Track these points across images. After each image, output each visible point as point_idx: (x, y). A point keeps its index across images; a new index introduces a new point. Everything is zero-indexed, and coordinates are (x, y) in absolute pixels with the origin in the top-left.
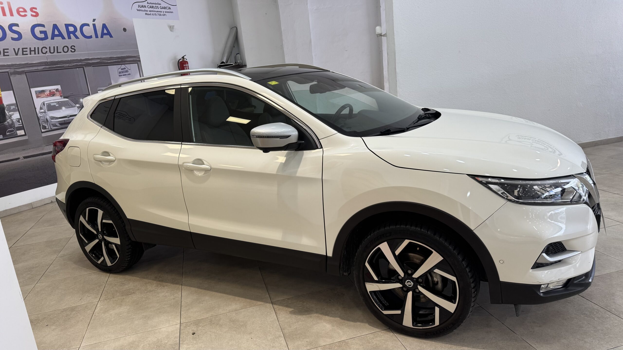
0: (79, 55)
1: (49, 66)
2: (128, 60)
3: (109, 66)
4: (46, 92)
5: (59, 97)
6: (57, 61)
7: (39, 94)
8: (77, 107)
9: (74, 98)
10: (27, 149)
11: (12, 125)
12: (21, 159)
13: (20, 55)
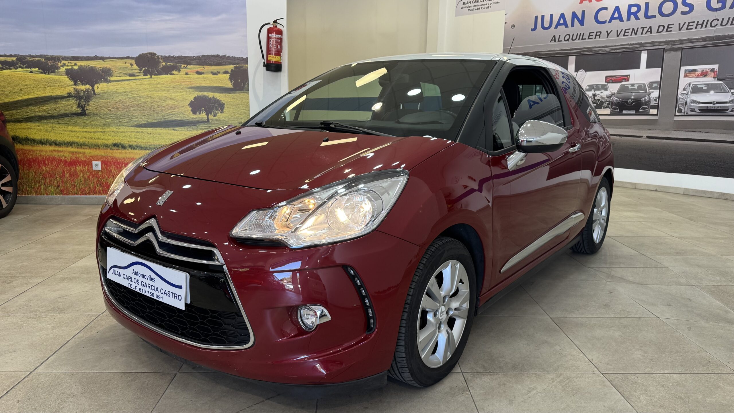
1: (713, 41)
4: (697, 72)
6: (727, 35)
7: (688, 73)
8: (732, 93)
9: (731, 81)
10: (653, 130)
11: (647, 103)
12: (644, 138)
13: (683, 31)
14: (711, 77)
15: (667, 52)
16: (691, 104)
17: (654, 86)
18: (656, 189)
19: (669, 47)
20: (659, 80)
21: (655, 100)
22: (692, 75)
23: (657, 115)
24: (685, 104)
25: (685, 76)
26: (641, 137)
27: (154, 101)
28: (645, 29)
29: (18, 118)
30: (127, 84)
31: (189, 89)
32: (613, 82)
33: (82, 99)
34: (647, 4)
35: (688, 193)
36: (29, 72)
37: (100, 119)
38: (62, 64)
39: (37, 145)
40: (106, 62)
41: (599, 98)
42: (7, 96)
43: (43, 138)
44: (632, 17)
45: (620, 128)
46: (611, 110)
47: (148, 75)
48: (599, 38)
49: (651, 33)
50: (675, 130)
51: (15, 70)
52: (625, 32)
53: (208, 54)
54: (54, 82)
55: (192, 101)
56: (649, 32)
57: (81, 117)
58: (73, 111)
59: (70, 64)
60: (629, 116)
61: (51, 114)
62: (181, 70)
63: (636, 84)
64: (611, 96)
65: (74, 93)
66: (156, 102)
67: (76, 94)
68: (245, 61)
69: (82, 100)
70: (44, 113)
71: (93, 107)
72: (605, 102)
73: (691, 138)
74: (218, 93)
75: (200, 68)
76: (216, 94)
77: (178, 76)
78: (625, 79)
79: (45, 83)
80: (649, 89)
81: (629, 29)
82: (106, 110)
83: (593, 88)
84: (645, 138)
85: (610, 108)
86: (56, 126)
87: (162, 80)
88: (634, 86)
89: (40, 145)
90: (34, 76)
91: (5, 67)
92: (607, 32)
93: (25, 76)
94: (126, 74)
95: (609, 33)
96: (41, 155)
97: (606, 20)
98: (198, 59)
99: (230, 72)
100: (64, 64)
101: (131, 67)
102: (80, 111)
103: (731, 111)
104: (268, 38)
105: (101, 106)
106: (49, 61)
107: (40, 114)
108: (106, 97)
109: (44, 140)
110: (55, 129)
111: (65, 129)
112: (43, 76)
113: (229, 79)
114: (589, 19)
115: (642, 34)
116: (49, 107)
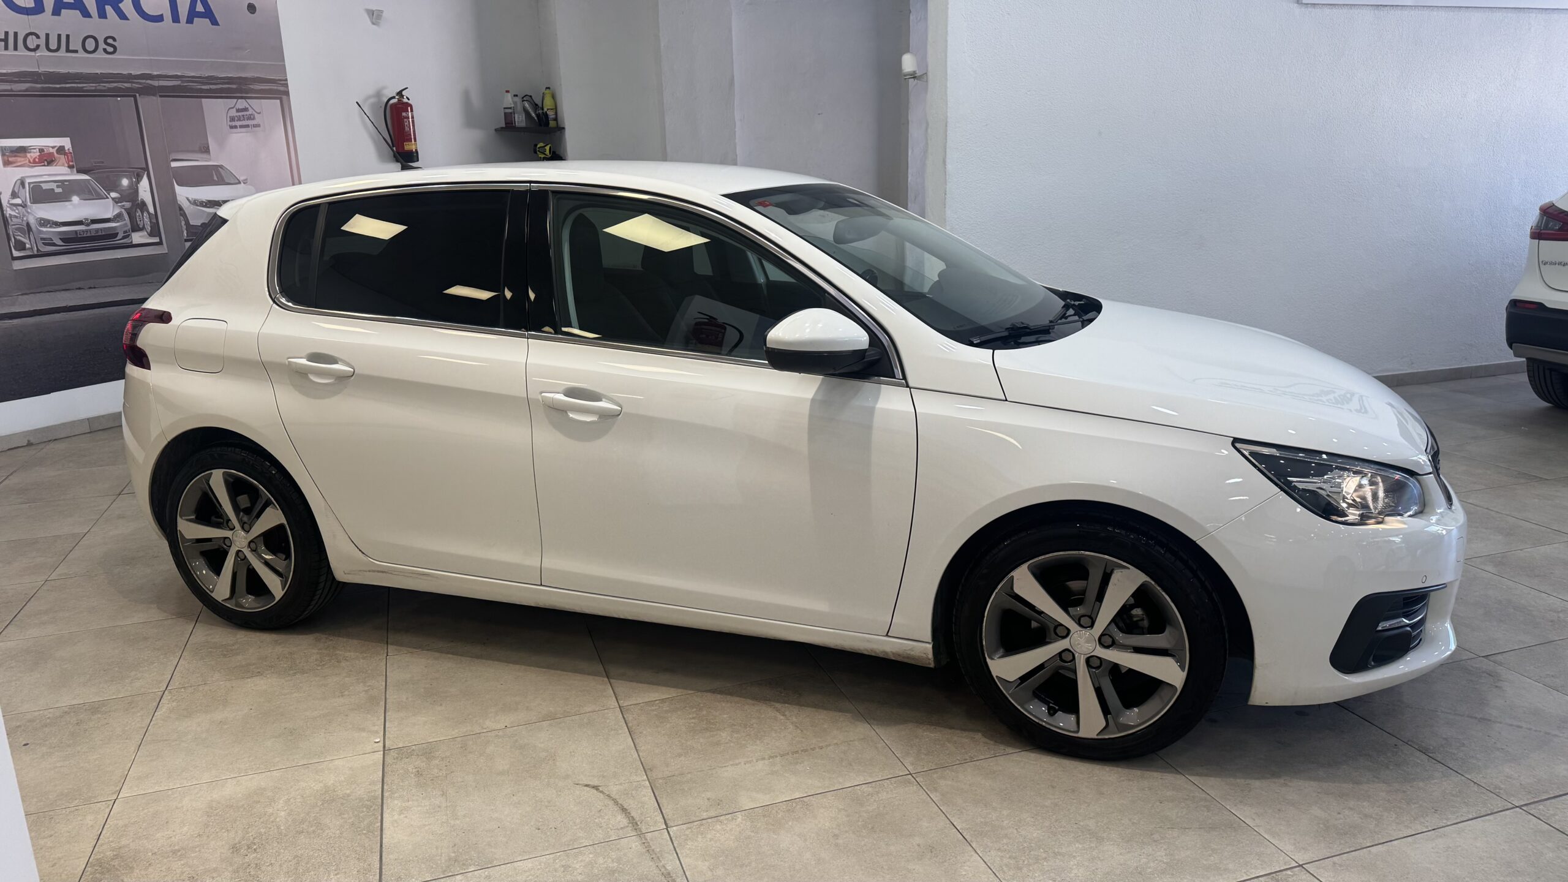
0: (125, 63)
1: (42, 84)
2: (255, 88)
3: (203, 100)
4: (30, 152)
5: (65, 169)
6: (66, 73)
9: (100, 175)
16: (41, 229)
24: (26, 228)
50: (24, 292)
73: (64, 305)
103: (124, 238)
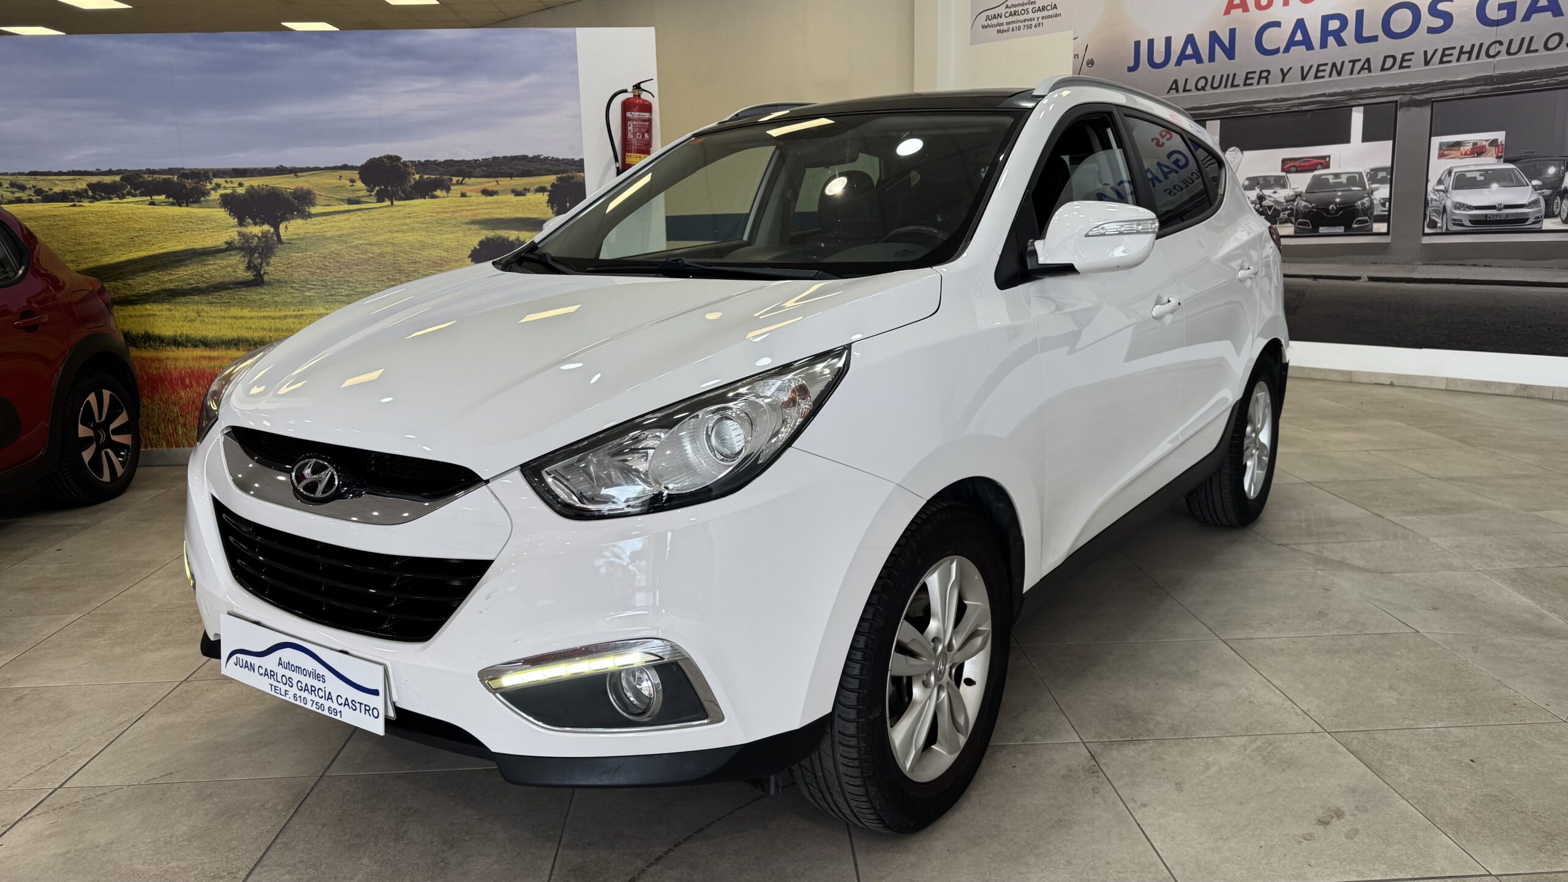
1: (1493, 85)
4: (1464, 146)
5: (1493, 160)
6: (1519, 73)
7: (1447, 150)
8: (1533, 187)
9: (1531, 164)
10: (1381, 263)
11: (1368, 210)
12: (1363, 280)
13: (1433, 65)
14: (1492, 156)
15: (1404, 109)
16: (1454, 211)
17: (1379, 177)
18: (1392, 382)
19: (1406, 98)
20: (1389, 164)
21: (1383, 205)
22: (1454, 153)
23: (1387, 234)
24: (1442, 210)
25: (1441, 156)
26: (1358, 278)
27: (400, 251)
28: (1357, 63)
29: (128, 296)
30: (345, 220)
31: (469, 226)
32: (1297, 172)
33: (255, 253)
34: (1360, 14)
35: (1454, 389)
36: (148, 203)
37: (292, 291)
38: (213, 184)
39: (168, 348)
40: (302, 179)
41: (1272, 204)
42: (105, 253)
43: (179, 333)
44: (1331, 40)
45: (1315, 262)
46: (1296, 227)
47: (386, 200)
48: (1267, 82)
49: (1370, 71)
50: (1425, 262)
51: (120, 201)
52: (1318, 71)
53: (505, 155)
54: (199, 222)
55: (475, 248)
56: (1366, 69)
57: (254, 289)
58: (237, 278)
59: (229, 185)
60: (1332, 238)
61: (194, 286)
62: (452, 187)
63: (1344, 173)
64: (1293, 198)
65: (238, 242)
66: (404, 252)
67: (243, 244)
68: (579, 165)
69: (256, 255)
70: (180, 284)
71: (278, 268)
72: (1283, 210)
73: (1455, 277)
74: (527, 230)
75: (490, 182)
76: (524, 232)
77: (448, 199)
78: (1322, 164)
79: (181, 225)
80: (1370, 182)
81: (1326, 64)
82: (304, 273)
83: (1258, 184)
84: (1365, 281)
85: (1293, 223)
86: (205, 309)
87: (415, 209)
88: (1340, 178)
89: (174, 348)
90: (157, 210)
91: (100, 196)
92: (1282, 70)
93: (140, 211)
94: (343, 200)
95: (1285, 72)
96: (176, 369)
97: (1279, 48)
98: (485, 166)
99: (549, 188)
100: (218, 186)
101: (352, 186)
102: (252, 278)
103: (1534, 223)
104: (625, 121)
105: (293, 265)
106: (188, 179)
107: (171, 286)
108: (302, 247)
109: (180, 337)
110: (202, 314)
111: (223, 314)
112: (176, 210)
113: (548, 202)
114: (1245, 45)
115: (1351, 73)
116: (190, 272)
